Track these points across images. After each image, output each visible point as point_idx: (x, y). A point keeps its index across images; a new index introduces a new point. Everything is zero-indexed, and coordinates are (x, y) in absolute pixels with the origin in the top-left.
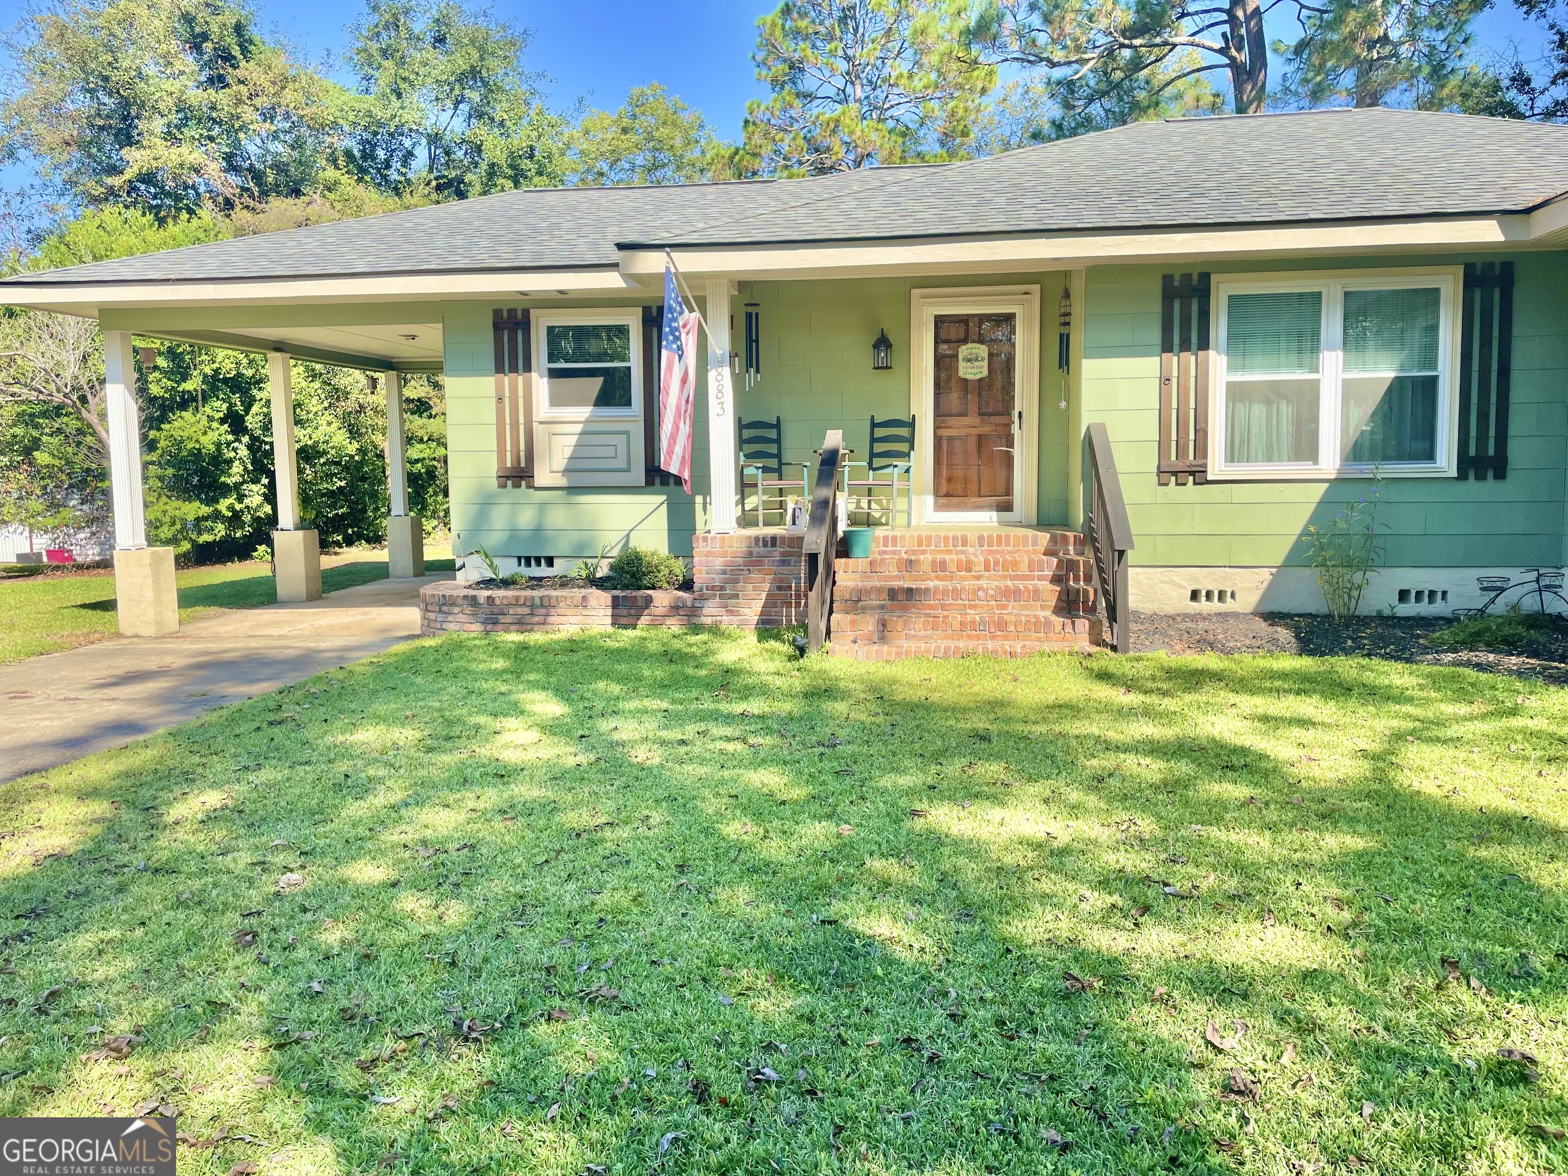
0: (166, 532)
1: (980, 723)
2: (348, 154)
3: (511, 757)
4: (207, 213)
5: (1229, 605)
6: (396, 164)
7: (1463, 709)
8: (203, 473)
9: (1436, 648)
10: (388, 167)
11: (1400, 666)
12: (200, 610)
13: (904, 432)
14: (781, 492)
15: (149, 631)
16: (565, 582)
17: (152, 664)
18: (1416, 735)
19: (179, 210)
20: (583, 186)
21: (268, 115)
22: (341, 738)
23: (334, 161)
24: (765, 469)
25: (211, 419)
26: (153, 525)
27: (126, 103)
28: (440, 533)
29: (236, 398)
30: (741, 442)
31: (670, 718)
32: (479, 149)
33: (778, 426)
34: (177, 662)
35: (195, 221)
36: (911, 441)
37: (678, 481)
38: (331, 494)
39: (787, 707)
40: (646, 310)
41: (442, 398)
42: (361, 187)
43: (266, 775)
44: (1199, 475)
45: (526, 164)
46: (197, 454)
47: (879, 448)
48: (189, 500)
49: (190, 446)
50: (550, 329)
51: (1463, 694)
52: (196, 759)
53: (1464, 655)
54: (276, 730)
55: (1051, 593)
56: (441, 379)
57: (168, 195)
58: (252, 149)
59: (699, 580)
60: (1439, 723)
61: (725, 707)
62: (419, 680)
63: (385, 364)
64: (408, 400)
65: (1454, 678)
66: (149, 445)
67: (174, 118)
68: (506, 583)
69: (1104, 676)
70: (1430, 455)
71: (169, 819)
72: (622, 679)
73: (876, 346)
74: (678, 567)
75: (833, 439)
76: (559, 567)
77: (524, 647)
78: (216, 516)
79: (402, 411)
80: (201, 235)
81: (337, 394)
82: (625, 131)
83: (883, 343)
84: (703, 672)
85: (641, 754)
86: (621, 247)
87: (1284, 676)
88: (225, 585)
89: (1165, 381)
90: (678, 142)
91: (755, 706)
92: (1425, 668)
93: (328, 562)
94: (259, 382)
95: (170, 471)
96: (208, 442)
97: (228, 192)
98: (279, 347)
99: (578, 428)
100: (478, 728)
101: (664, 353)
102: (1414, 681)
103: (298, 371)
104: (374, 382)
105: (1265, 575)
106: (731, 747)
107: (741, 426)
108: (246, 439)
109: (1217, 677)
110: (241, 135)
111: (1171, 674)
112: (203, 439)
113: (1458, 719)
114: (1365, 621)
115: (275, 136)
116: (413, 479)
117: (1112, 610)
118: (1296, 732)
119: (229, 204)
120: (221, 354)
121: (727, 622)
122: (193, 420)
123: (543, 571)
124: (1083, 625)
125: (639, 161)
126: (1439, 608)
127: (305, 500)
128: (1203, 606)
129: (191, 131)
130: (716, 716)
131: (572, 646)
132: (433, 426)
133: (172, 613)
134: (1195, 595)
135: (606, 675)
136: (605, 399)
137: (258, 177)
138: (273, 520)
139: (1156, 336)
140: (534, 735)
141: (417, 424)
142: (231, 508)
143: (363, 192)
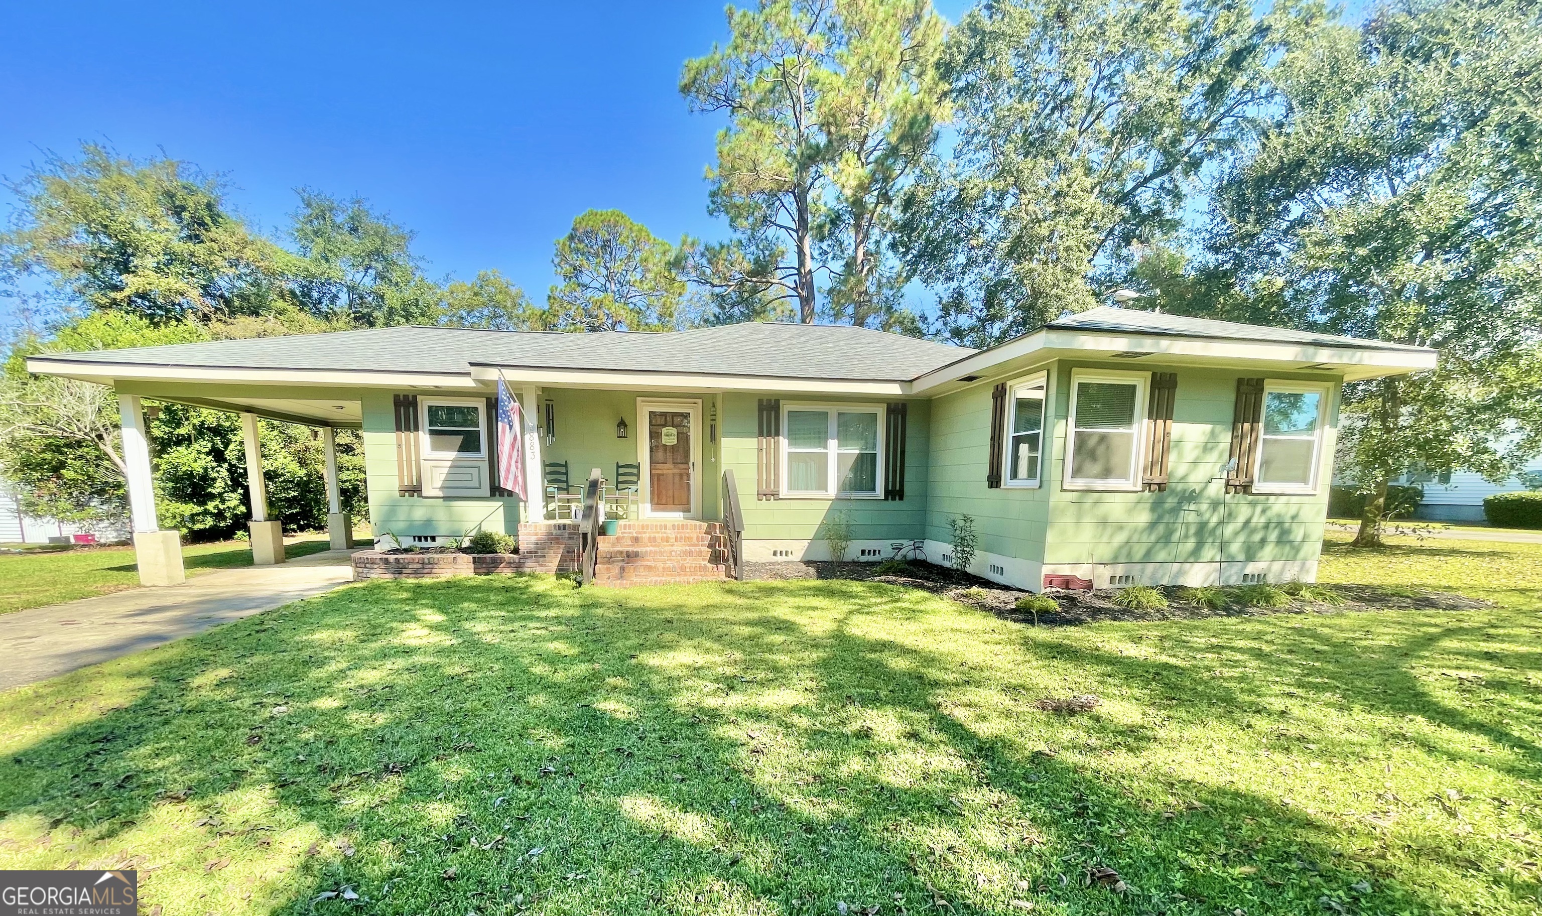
0: (169, 523)
1: (669, 615)
2: (292, 293)
3: (413, 643)
4: (191, 321)
5: (790, 557)
6: (325, 301)
7: (879, 600)
8: (194, 486)
9: (873, 575)
10: (320, 303)
11: (857, 583)
12: (199, 570)
13: (635, 471)
14: (568, 501)
15: (164, 582)
16: (442, 550)
17: (169, 601)
18: (858, 611)
19: (169, 318)
20: (449, 326)
21: (234, 264)
22: (305, 638)
23: (282, 296)
24: (559, 489)
25: (199, 452)
26: (161, 518)
27: (123, 246)
28: (363, 524)
29: (218, 440)
30: (545, 474)
31: (505, 620)
32: (382, 297)
33: (566, 466)
34: (187, 600)
35: (182, 327)
36: (638, 475)
37: (510, 493)
38: (287, 500)
39: (570, 612)
40: (488, 400)
41: (362, 444)
42: (302, 315)
43: (257, 659)
44: (775, 495)
45: (413, 309)
46: (190, 475)
47: (621, 479)
48: (186, 502)
49: (184, 469)
50: (430, 408)
51: (881, 592)
52: (209, 652)
53: (883, 578)
54: (262, 635)
55: (707, 552)
56: (360, 432)
57: (160, 308)
58: (222, 283)
59: (523, 548)
60: (868, 606)
61: (536, 613)
62: (354, 605)
63: (323, 423)
64: (339, 445)
65: (876, 588)
66: (156, 468)
67: (162, 258)
68: (406, 551)
69: (730, 591)
70: (874, 490)
71: (195, 685)
72: (477, 601)
73: (619, 426)
74: (511, 541)
75: (596, 474)
76: (439, 542)
77: (419, 586)
78: (206, 513)
79: (335, 451)
80: (187, 336)
81: (290, 440)
82: (476, 294)
83: (622, 424)
84: (525, 597)
85: (488, 638)
86: (472, 364)
87: (809, 589)
88: (215, 555)
89: (760, 450)
90: (509, 304)
91: (552, 613)
92: (868, 584)
93: (288, 541)
94: (233, 430)
95: (170, 485)
96: (198, 467)
97: (206, 310)
98: (249, 409)
99: (449, 464)
100: (391, 629)
101: (500, 424)
102: (860, 589)
103: (262, 424)
104: (316, 434)
105: (806, 543)
106: (539, 632)
107: (545, 465)
108: (226, 465)
109: (781, 590)
110: (214, 274)
111: (761, 589)
112: (194, 465)
113: (876, 604)
114: (846, 564)
115: (239, 277)
116: (343, 492)
117: (735, 560)
118: (811, 613)
119: (206, 318)
120: (205, 412)
121: (539, 570)
122: (186, 452)
123: (429, 544)
124: (722, 567)
125: (486, 312)
126: (877, 558)
127: (271, 504)
128: (779, 558)
129: (176, 268)
130: (531, 618)
131: (449, 585)
132: (356, 461)
133: (180, 572)
134: (775, 553)
135: (470, 600)
136: (463, 448)
137: (228, 302)
138: (248, 515)
139: (756, 430)
140: (426, 631)
141: (345, 458)
142: (216, 507)
143: (304, 317)
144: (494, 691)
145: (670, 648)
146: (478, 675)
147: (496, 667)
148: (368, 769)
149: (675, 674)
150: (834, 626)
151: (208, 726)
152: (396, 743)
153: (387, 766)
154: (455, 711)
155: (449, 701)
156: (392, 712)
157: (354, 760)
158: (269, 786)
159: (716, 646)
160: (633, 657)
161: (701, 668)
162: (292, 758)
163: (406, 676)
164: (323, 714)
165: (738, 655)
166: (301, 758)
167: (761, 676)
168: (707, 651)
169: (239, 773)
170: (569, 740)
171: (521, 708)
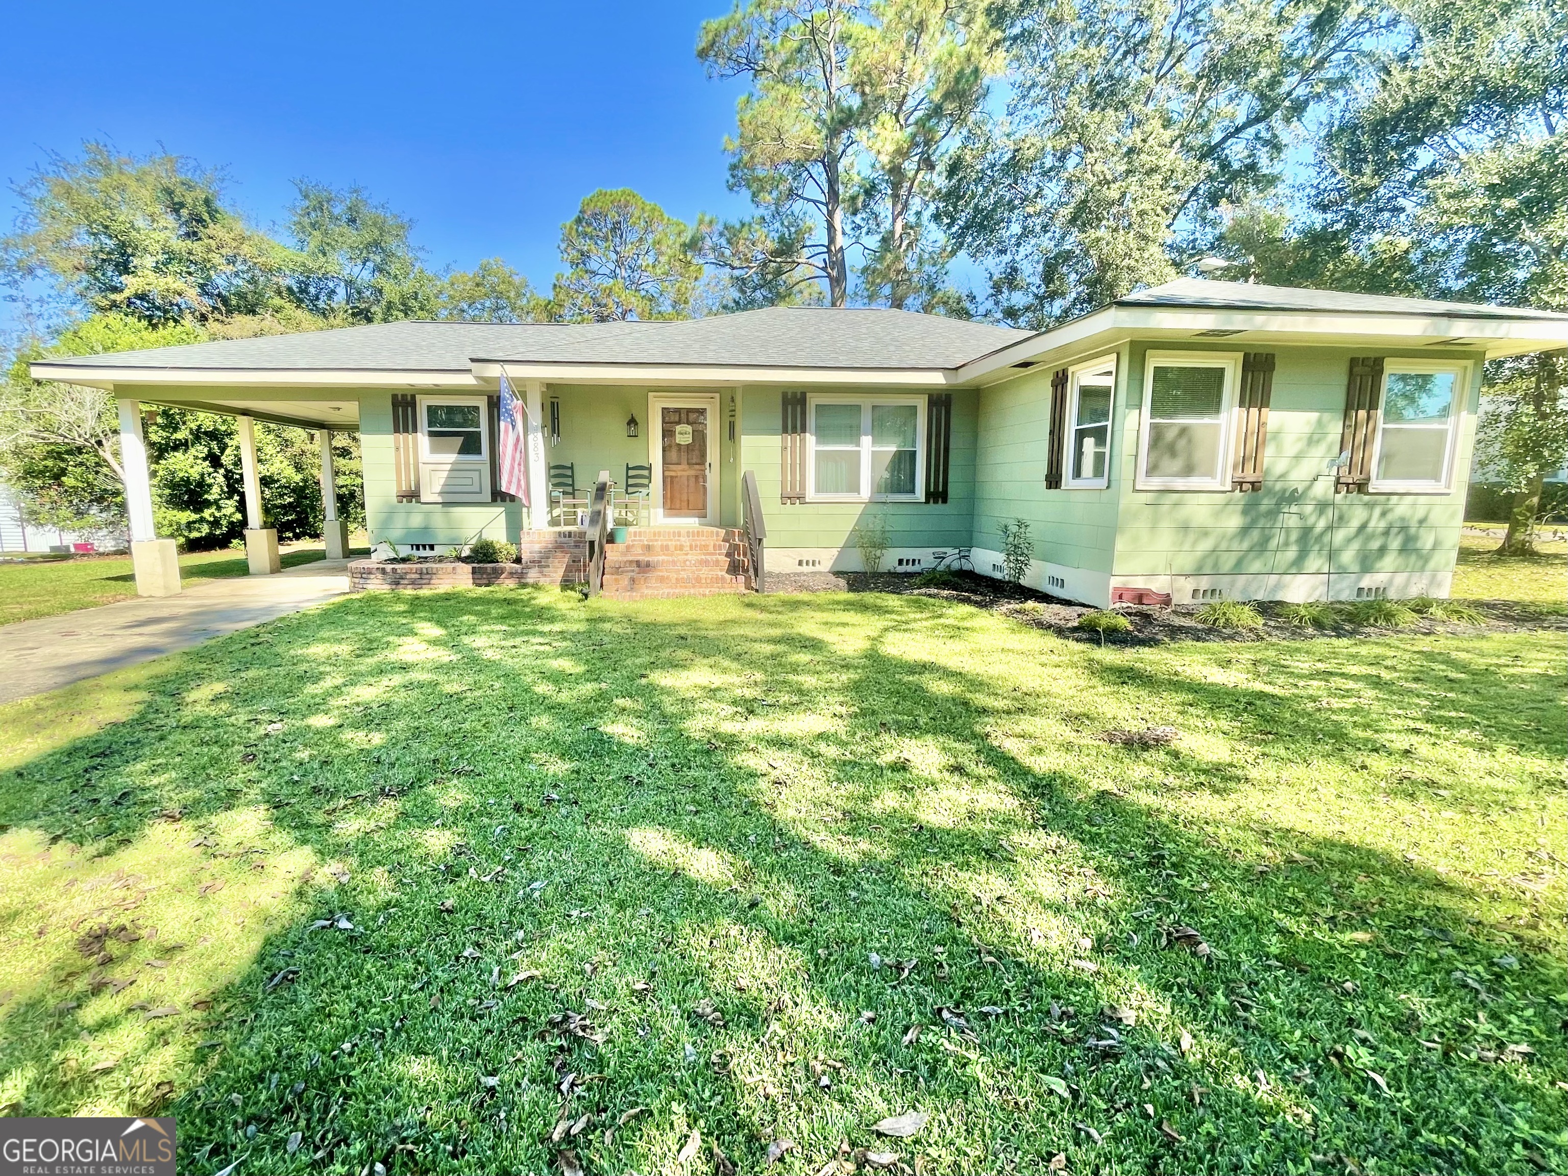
0: (166, 531)
1: (682, 631)
2: (290, 289)
3: (409, 658)
4: (188, 322)
5: (818, 568)
6: (323, 297)
7: (918, 616)
8: (190, 492)
9: (912, 587)
10: (318, 299)
11: (894, 596)
12: (195, 581)
13: (646, 473)
14: (574, 506)
15: (160, 593)
16: (441, 559)
17: (165, 613)
18: (895, 629)
19: (167, 319)
20: (448, 321)
21: (231, 261)
22: (300, 652)
23: (279, 293)
24: (564, 493)
25: (196, 458)
26: (158, 526)
27: (123, 245)
28: (360, 531)
29: (214, 445)
30: (550, 477)
31: (507, 635)
32: (380, 291)
33: (572, 468)
34: (183, 611)
35: (179, 328)
36: (649, 478)
37: (513, 498)
38: (283, 507)
39: (575, 627)
40: (490, 398)
41: (358, 447)
42: (299, 311)
44: (801, 498)
45: (412, 303)
46: (187, 482)
47: (631, 481)
48: (183, 510)
49: (181, 475)
50: (429, 407)
51: (921, 607)
53: (923, 591)
54: (257, 649)
55: (725, 561)
56: (357, 435)
57: (158, 309)
58: (219, 281)
59: (525, 557)
60: (906, 623)
61: (540, 628)
62: (350, 618)
63: (320, 425)
64: (336, 448)
65: (916, 601)
66: (154, 474)
67: (161, 258)
68: (404, 560)
69: (750, 605)
70: (913, 492)
71: (190, 700)
72: (476, 613)
73: (629, 424)
74: (513, 550)
75: (604, 477)
76: (438, 551)
77: (417, 598)
78: (202, 520)
79: (332, 455)
80: (184, 336)
81: (286, 443)
82: (478, 285)
83: (632, 422)
84: (528, 610)
85: (489, 654)
86: (473, 360)
87: (838, 603)
88: (210, 565)
89: (784, 448)
90: (512, 294)
91: (557, 627)
92: (905, 597)
93: (283, 551)
94: (230, 434)
95: (167, 491)
96: (194, 474)
97: (204, 310)
98: (245, 412)
99: (449, 467)
100: (388, 643)
101: (502, 424)
102: (898, 603)
103: (258, 427)
104: (312, 437)
105: (835, 552)
106: (542, 648)
107: (550, 468)
108: (222, 471)
109: (807, 604)
110: (212, 273)
111: (784, 603)
112: (191, 471)
113: (915, 620)
114: (881, 575)
115: (237, 275)
116: (340, 498)
117: (756, 570)
118: (839, 629)
119: (203, 318)
120: (201, 415)
121: (542, 581)
122: (183, 458)
123: (427, 553)
124: (741, 578)
125: (487, 304)
126: (916, 568)
127: (267, 511)
128: (805, 569)
129: (174, 267)
130: (534, 633)
131: (447, 597)
132: (353, 465)
133: (176, 581)
134: (800, 563)
135: (470, 613)
136: (464, 450)
137: (225, 301)
138: (244, 523)
139: (780, 426)
140: (424, 646)
141: (341, 462)
142: (212, 515)
143: (301, 315)
144: (495, 711)
145: (684, 667)
146: (478, 693)
147: (497, 685)
148: (363, 792)
149: (688, 695)
150: (867, 644)
151: (203, 743)
152: (392, 765)
153: (383, 789)
154: (454, 732)
155: (448, 721)
156: (387, 731)
157: (349, 782)
158: (263, 807)
159: (734, 665)
160: (643, 676)
161: (718, 689)
162: (286, 778)
163: (403, 693)
164: (318, 732)
165: (759, 676)
166: (296, 778)
167: (784, 698)
168: (725, 671)
169: (233, 793)
170: (574, 765)
171: (522, 730)
